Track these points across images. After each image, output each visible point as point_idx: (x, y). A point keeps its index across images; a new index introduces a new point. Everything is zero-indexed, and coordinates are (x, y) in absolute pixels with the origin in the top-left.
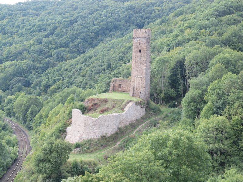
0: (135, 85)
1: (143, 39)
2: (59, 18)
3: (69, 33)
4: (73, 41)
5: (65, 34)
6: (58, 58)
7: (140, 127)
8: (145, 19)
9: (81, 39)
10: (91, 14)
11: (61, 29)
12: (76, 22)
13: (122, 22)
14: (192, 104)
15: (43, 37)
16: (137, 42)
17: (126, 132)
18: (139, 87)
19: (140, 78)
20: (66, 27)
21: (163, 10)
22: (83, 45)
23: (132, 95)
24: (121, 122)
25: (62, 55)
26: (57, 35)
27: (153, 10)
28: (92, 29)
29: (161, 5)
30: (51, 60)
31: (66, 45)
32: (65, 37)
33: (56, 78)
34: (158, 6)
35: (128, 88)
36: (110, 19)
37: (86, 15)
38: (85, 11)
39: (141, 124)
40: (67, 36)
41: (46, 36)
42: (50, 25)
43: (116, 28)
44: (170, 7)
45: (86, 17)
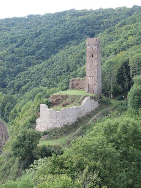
0: (90, 83)
1: (94, 46)
2: (27, 32)
3: (35, 43)
4: (38, 50)
5: (32, 45)
6: (27, 64)
7: (94, 117)
8: (95, 29)
9: (45, 47)
10: (52, 27)
11: (29, 40)
12: (41, 34)
13: (77, 33)
14: (136, 97)
15: (15, 48)
16: (90, 48)
17: (84, 121)
18: (93, 84)
19: (93, 78)
20: (33, 38)
21: (110, 22)
22: (47, 53)
23: (87, 91)
24: (79, 113)
25: (30, 61)
26: (26, 45)
27: (102, 22)
28: (53, 39)
29: (108, 18)
30: (22, 65)
31: (33, 53)
32: (32, 46)
33: (26, 80)
34: (106, 19)
35: (84, 86)
36: (67, 31)
37: (48, 28)
38: (47, 25)
39: (96, 114)
40: (34, 46)
41: (17, 47)
42: (19, 38)
43: (72, 38)
44: (116, 19)
45: (48, 30)
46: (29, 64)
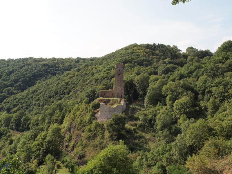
1: (121, 69)
4: (15, 83)
8: (56, 71)
9: (21, 82)
10: (22, 68)
11: (5, 76)
12: (14, 72)
13: (43, 72)
19: (121, 89)
20: (8, 75)
21: (65, 66)
25: (11, 91)
26: (3, 80)
27: (59, 66)
28: (26, 76)
29: (63, 63)
31: (12, 85)
32: (10, 81)
36: (36, 71)
40: (11, 80)
44: (69, 65)
45: (19, 70)
46: (10, 93)
